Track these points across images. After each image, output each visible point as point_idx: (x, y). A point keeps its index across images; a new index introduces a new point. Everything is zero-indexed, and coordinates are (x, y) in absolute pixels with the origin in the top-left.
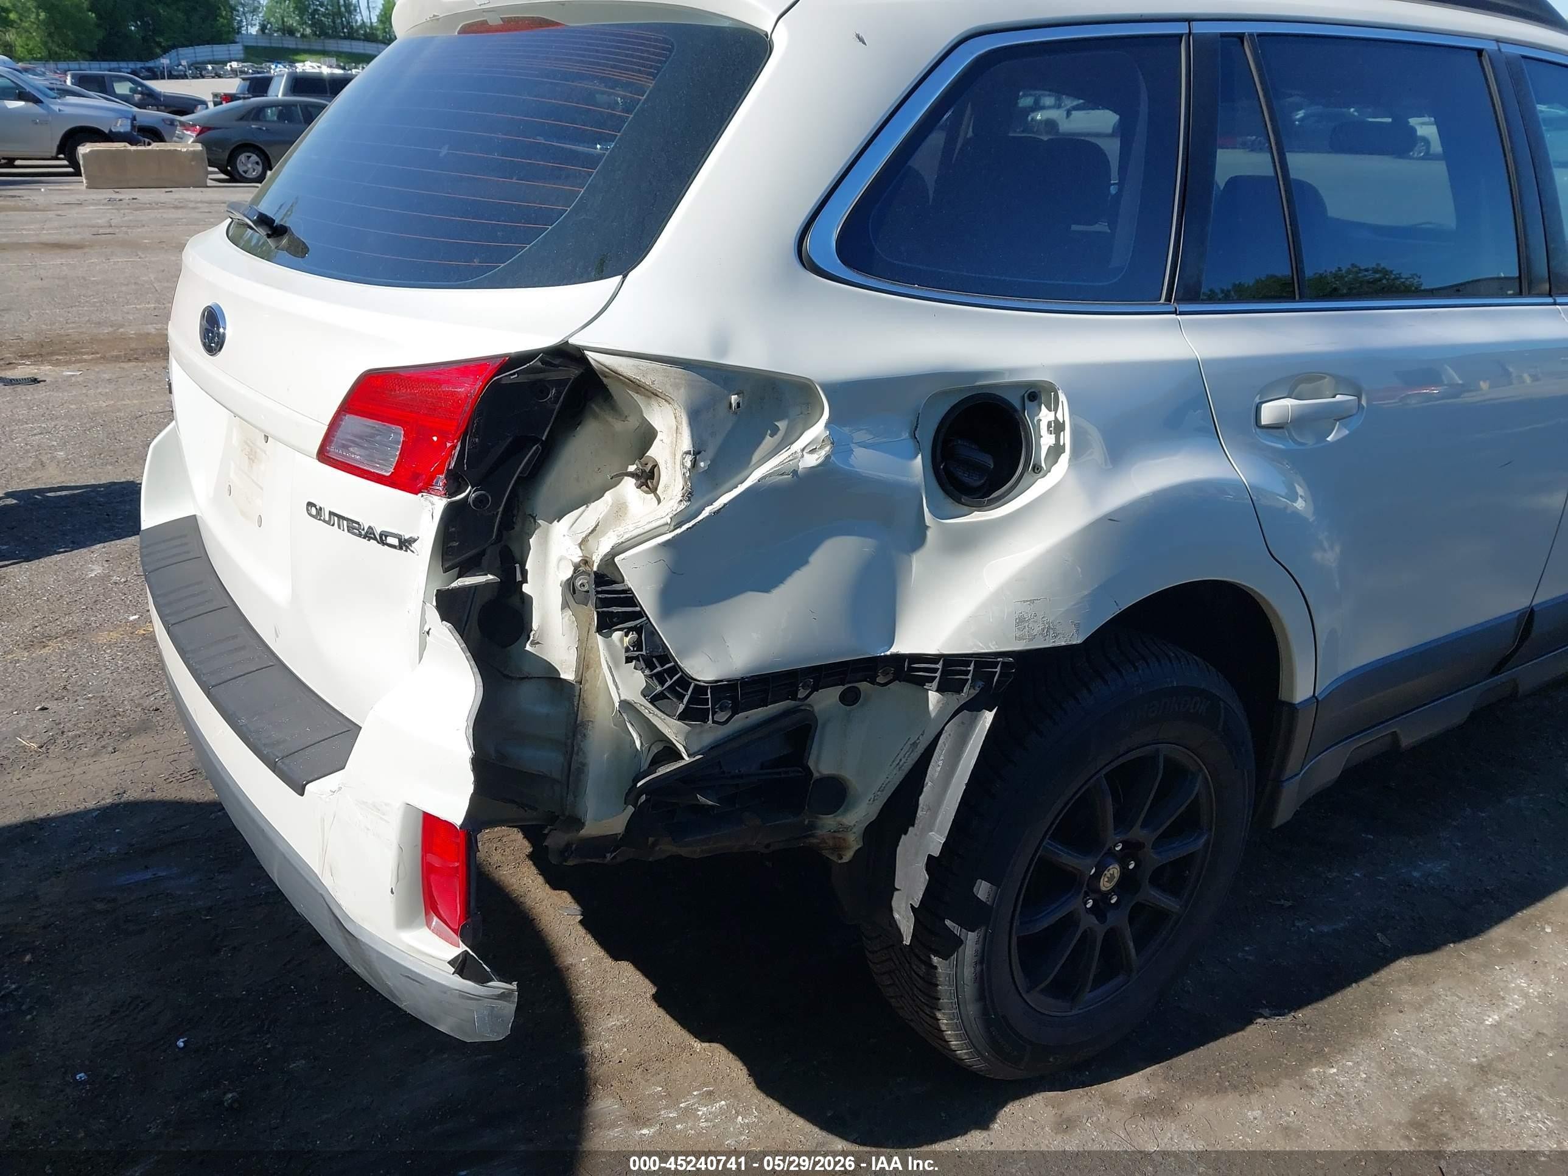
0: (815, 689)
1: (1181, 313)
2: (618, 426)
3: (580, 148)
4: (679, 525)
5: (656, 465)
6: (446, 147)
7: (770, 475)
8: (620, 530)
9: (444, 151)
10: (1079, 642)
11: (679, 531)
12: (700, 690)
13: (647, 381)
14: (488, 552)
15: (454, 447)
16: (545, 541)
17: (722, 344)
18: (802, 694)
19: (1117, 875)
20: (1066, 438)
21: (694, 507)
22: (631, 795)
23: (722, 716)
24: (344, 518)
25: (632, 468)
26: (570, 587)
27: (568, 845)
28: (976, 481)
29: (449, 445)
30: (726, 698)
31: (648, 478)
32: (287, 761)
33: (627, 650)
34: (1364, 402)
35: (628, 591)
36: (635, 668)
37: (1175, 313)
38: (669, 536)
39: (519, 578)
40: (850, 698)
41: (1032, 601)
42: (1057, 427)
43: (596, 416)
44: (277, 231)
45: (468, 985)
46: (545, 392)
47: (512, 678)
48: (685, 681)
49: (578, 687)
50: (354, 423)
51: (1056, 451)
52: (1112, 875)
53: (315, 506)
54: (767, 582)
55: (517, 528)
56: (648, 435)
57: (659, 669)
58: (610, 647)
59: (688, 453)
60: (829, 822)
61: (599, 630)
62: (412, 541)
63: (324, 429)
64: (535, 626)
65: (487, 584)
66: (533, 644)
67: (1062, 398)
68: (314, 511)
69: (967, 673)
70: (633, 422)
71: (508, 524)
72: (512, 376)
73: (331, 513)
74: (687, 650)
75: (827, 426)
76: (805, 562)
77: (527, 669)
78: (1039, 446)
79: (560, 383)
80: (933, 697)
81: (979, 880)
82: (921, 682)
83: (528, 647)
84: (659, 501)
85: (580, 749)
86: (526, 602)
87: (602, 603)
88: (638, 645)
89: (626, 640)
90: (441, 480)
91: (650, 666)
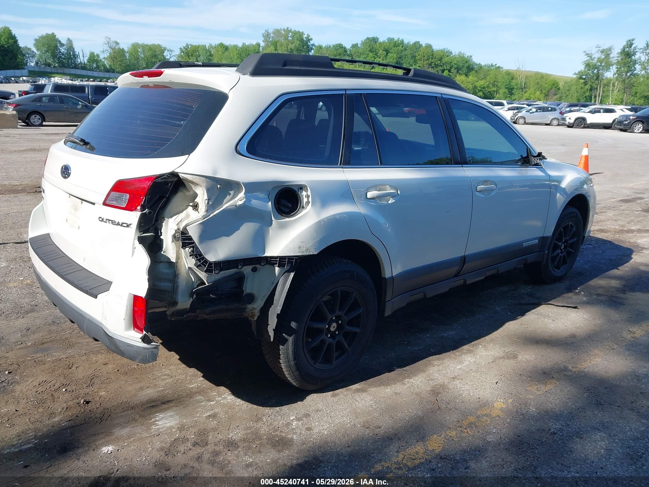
0: (243, 266)
1: (344, 168)
2: (187, 193)
3: (177, 122)
4: (204, 219)
5: (198, 203)
6: (139, 121)
7: (229, 206)
8: (188, 220)
9: (138, 122)
10: (316, 253)
11: (204, 220)
12: (211, 264)
13: (195, 181)
14: (151, 228)
15: (143, 198)
16: (167, 224)
17: (215, 172)
18: (240, 267)
19: (336, 326)
20: (310, 199)
21: (208, 214)
22: (191, 295)
23: (217, 272)
24: (110, 220)
25: (191, 204)
26: (174, 236)
27: (173, 313)
28: (287, 210)
29: (142, 198)
30: (218, 266)
31: (196, 207)
32: (91, 290)
33: (190, 253)
34: (399, 192)
35: (190, 236)
36: (192, 258)
37: (342, 168)
38: (201, 221)
39: (160, 234)
40: (254, 270)
41: (302, 242)
42: (308, 196)
43: (181, 191)
44: (86, 143)
45: (145, 345)
46: (168, 184)
47: (158, 262)
48: (206, 261)
49: (176, 264)
50: (114, 194)
51: (308, 203)
52: (334, 326)
53: (101, 218)
54: (228, 234)
55: (159, 221)
56: (196, 195)
57: (199, 258)
58: (185, 252)
59: (206, 200)
60: (250, 306)
61: (182, 247)
62: (130, 224)
63: (105, 196)
64: (164, 247)
65: (151, 235)
66: (164, 252)
67: (309, 189)
68: (101, 219)
69: (286, 261)
70: (191, 193)
71: (157, 220)
72: (159, 180)
73: (107, 219)
74: (207, 253)
75: (244, 194)
76: (239, 229)
77: (162, 259)
78: (303, 201)
79: (171, 182)
80: (277, 269)
81: (292, 322)
82: (273, 264)
83: (162, 253)
84: (199, 213)
85: (177, 282)
86: (161, 241)
87: (183, 239)
88: (193, 251)
89: (190, 250)
90: (139, 208)
91: (197, 257)
